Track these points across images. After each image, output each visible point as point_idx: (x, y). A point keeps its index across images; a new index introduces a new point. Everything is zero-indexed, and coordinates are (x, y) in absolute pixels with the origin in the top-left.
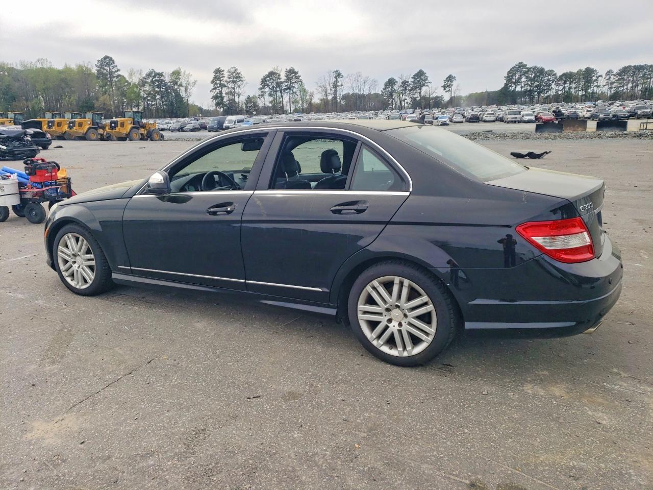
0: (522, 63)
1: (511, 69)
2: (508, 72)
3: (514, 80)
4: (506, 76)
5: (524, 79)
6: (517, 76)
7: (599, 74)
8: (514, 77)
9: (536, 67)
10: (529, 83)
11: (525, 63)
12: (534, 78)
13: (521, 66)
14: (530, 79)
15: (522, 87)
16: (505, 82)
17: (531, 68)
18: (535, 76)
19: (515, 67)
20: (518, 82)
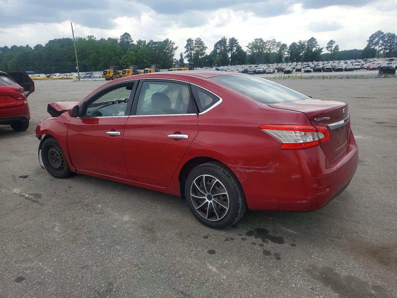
0: (380, 31)
1: (372, 36)
2: (370, 37)
3: (374, 43)
4: (368, 40)
5: (381, 42)
6: (376, 39)
8: (374, 41)
9: (390, 33)
10: (385, 44)
11: (382, 31)
12: (388, 40)
13: (380, 33)
14: (385, 42)
15: (379, 47)
16: (368, 44)
17: (387, 34)
18: (389, 39)
19: (375, 34)
20: (377, 43)
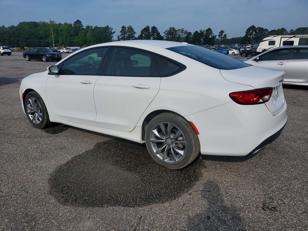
2: (247, 30)
3: (250, 33)
4: (246, 31)
5: (254, 33)
6: (251, 31)
7: (287, 31)
9: (260, 27)
10: (256, 34)
11: (255, 26)
12: (258, 32)
13: (253, 27)
15: (253, 36)
17: (257, 28)
19: (250, 28)
